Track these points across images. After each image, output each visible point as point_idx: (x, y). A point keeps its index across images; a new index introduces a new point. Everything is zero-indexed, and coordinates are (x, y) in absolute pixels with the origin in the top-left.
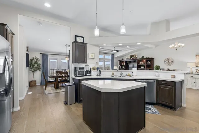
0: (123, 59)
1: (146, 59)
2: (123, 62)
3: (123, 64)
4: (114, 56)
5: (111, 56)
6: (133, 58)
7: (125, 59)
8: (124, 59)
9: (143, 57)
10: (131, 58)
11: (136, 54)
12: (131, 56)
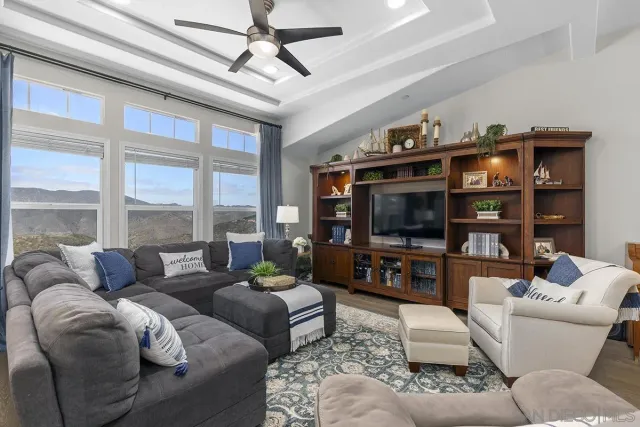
0: (338, 158)
1: (530, 145)
2: (338, 177)
3: (342, 190)
4: (279, 141)
5: (257, 136)
6: (409, 143)
7: (352, 155)
8: (346, 159)
9: (497, 129)
10: (397, 149)
11: (434, 117)
12: (397, 136)
